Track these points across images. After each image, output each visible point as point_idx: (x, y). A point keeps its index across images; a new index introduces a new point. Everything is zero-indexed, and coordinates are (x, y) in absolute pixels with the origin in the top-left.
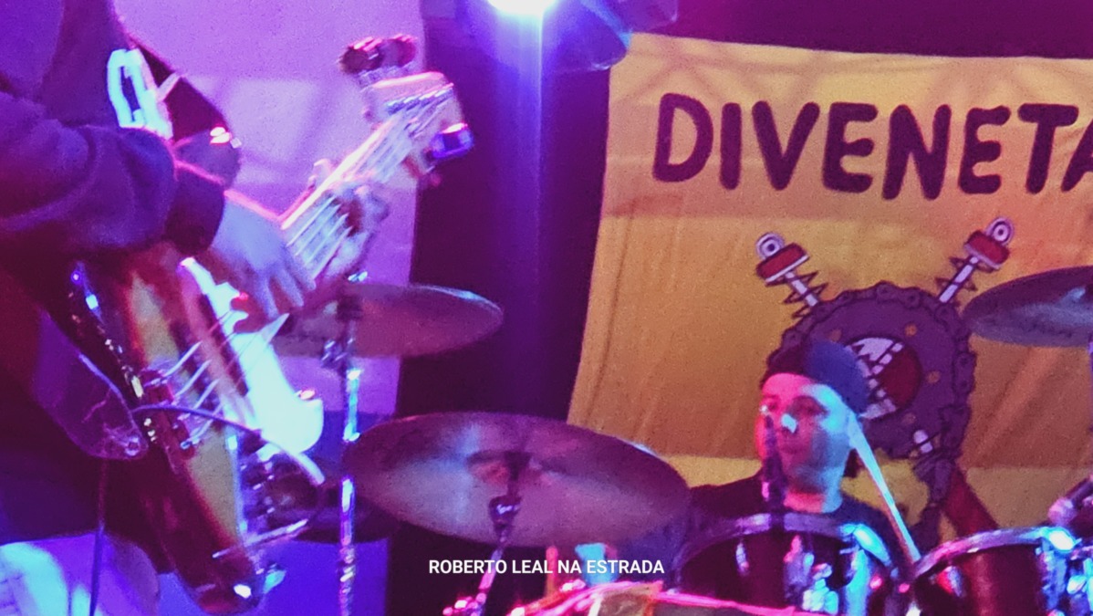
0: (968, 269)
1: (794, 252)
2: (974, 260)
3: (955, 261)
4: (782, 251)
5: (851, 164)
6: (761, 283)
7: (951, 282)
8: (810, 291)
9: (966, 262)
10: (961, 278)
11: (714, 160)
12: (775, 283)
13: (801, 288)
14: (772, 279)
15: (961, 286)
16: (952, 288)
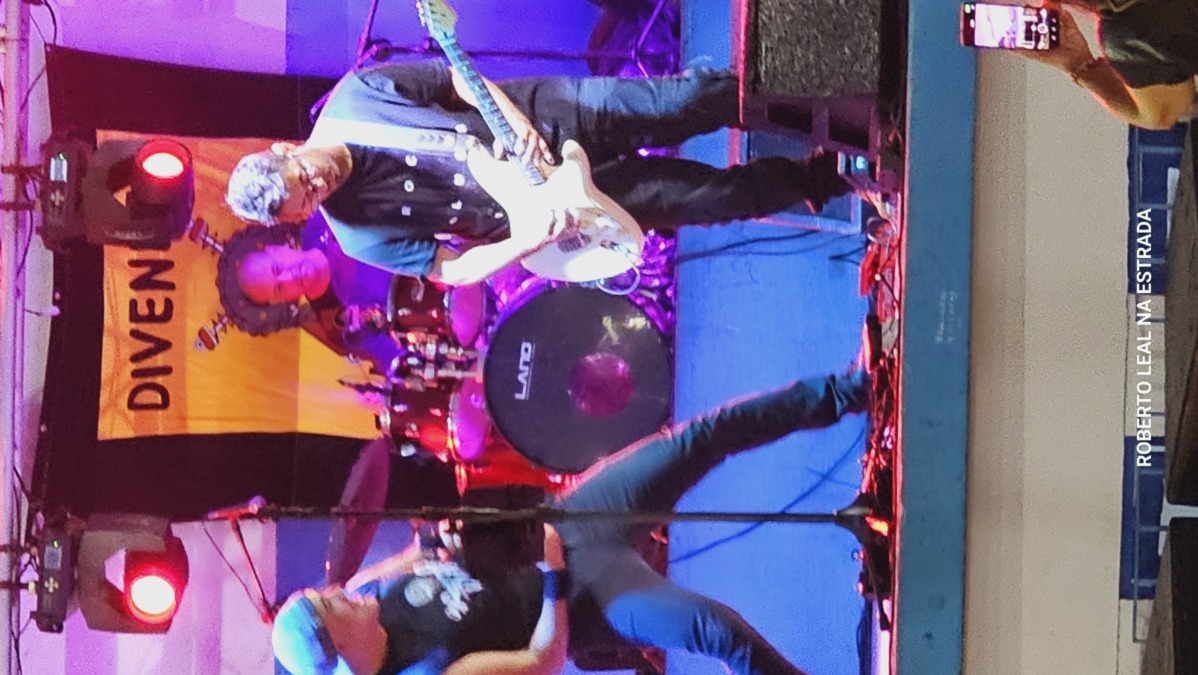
0: (208, 239)
1: (202, 334)
2: (203, 236)
3: (204, 247)
4: (202, 340)
5: (159, 310)
6: (217, 347)
7: (213, 247)
8: (221, 321)
9: (204, 241)
10: (211, 242)
11: (159, 380)
12: (218, 341)
13: (220, 326)
14: (215, 341)
15: (215, 241)
16: (217, 246)
